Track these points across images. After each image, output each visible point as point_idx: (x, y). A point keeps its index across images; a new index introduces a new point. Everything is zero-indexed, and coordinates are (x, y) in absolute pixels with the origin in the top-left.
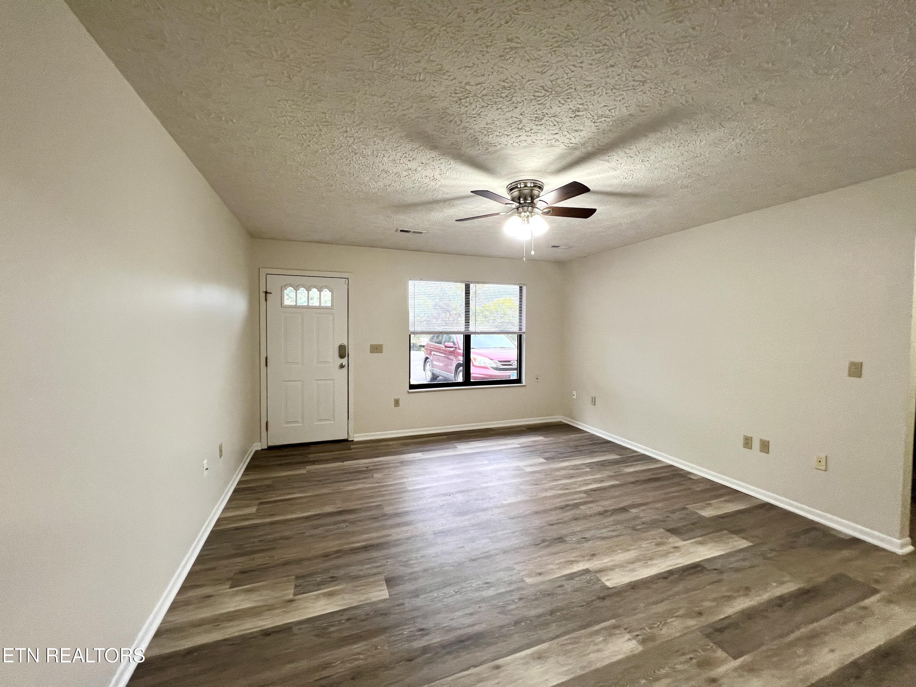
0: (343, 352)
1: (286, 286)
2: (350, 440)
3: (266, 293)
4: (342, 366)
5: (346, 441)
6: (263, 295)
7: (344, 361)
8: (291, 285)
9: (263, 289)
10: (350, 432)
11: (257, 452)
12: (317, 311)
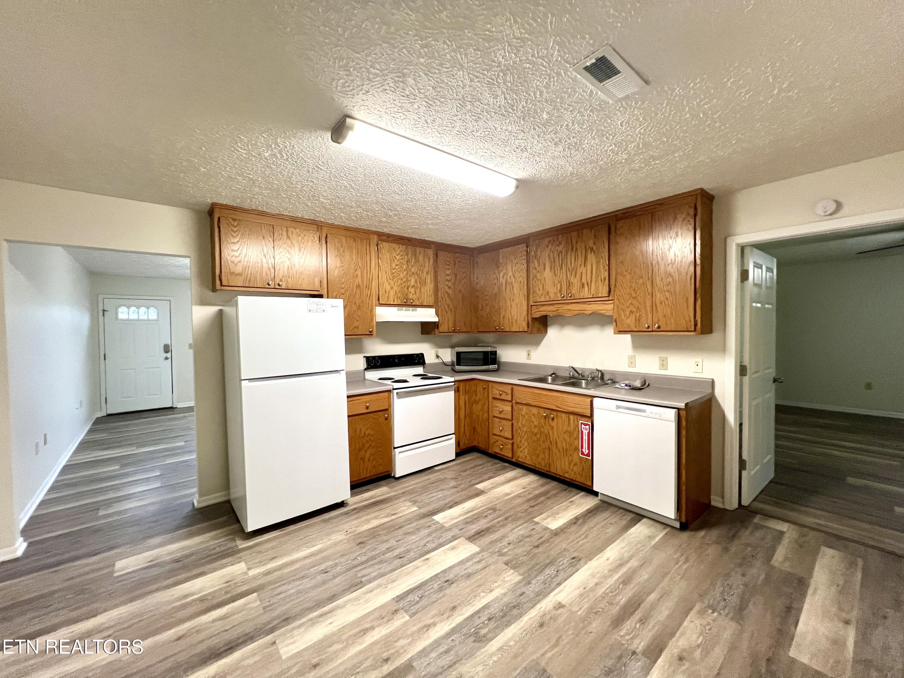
0: (167, 349)
1: (119, 306)
2: (174, 407)
3: (104, 311)
4: (167, 358)
5: (171, 408)
6: (101, 313)
7: (169, 355)
8: (124, 305)
9: (101, 309)
10: (174, 402)
11: (97, 418)
12: (146, 322)
